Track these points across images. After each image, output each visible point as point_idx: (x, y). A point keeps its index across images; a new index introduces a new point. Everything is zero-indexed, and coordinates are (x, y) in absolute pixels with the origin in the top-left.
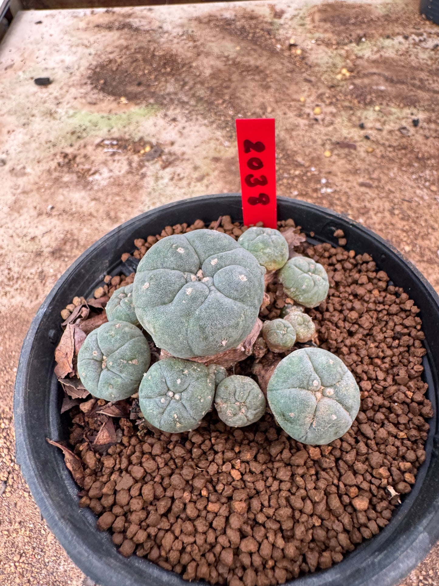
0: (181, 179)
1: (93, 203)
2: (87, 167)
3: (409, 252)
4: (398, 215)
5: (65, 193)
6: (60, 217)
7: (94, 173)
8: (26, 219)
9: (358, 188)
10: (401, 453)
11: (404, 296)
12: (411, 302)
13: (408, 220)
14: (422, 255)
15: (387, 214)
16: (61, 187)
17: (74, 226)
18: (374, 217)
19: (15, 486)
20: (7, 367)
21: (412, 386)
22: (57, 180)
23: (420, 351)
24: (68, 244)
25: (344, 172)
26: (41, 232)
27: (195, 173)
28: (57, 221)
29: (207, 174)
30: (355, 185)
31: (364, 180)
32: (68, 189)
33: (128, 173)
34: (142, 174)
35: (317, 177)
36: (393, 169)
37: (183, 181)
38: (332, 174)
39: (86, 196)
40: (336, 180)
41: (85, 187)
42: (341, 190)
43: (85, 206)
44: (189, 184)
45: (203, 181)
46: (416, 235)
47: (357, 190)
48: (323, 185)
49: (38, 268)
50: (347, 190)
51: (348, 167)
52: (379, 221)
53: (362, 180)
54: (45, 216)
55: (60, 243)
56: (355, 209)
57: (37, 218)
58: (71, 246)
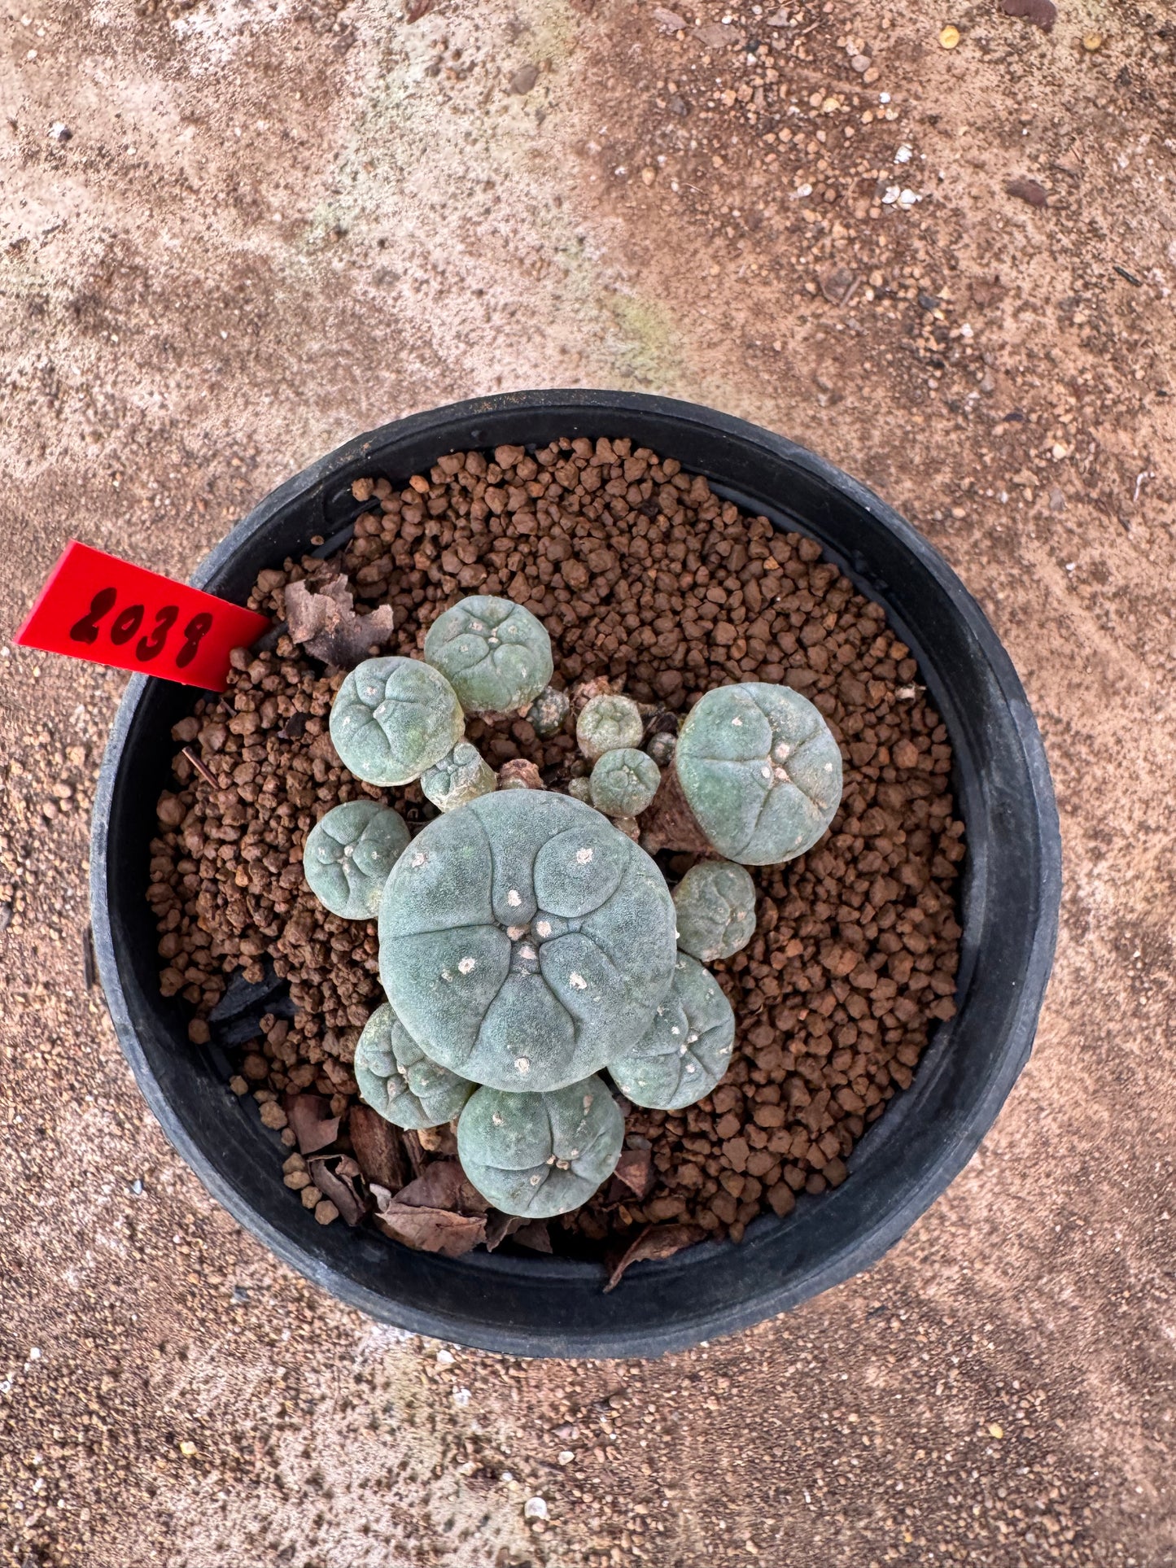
0: (460, 75)
1: (191, 130)
3: (1062, 460)
4: (1081, 326)
6: (93, 176)
7: (188, 6)
9: (1001, 196)
13: (1102, 351)
14: (1092, 478)
15: (1050, 319)
16: (87, 50)
18: (1009, 323)
19: (31, 915)
24: (119, 283)
25: (979, 123)
26: (38, 224)
27: (512, 51)
28: (81, 191)
29: (549, 63)
30: (997, 188)
31: (1030, 170)
32: (109, 63)
33: (298, 20)
34: (344, 27)
35: (890, 132)
36: (1137, 137)
37: (471, 80)
38: (941, 126)
39: (165, 97)
40: (944, 155)
41: (162, 59)
42: (946, 197)
43: (163, 139)
44: (487, 98)
45: (533, 92)
46: (1103, 406)
47: (995, 207)
48: (898, 171)
49: (39, 357)
50: (966, 203)
51: (999, 107)
52: (1017, 340)
53: (1024, 171)
54: (47, 166)
55: (96, 276)
56: (965, 281)
57: (24, 167)
58: (125, 290)
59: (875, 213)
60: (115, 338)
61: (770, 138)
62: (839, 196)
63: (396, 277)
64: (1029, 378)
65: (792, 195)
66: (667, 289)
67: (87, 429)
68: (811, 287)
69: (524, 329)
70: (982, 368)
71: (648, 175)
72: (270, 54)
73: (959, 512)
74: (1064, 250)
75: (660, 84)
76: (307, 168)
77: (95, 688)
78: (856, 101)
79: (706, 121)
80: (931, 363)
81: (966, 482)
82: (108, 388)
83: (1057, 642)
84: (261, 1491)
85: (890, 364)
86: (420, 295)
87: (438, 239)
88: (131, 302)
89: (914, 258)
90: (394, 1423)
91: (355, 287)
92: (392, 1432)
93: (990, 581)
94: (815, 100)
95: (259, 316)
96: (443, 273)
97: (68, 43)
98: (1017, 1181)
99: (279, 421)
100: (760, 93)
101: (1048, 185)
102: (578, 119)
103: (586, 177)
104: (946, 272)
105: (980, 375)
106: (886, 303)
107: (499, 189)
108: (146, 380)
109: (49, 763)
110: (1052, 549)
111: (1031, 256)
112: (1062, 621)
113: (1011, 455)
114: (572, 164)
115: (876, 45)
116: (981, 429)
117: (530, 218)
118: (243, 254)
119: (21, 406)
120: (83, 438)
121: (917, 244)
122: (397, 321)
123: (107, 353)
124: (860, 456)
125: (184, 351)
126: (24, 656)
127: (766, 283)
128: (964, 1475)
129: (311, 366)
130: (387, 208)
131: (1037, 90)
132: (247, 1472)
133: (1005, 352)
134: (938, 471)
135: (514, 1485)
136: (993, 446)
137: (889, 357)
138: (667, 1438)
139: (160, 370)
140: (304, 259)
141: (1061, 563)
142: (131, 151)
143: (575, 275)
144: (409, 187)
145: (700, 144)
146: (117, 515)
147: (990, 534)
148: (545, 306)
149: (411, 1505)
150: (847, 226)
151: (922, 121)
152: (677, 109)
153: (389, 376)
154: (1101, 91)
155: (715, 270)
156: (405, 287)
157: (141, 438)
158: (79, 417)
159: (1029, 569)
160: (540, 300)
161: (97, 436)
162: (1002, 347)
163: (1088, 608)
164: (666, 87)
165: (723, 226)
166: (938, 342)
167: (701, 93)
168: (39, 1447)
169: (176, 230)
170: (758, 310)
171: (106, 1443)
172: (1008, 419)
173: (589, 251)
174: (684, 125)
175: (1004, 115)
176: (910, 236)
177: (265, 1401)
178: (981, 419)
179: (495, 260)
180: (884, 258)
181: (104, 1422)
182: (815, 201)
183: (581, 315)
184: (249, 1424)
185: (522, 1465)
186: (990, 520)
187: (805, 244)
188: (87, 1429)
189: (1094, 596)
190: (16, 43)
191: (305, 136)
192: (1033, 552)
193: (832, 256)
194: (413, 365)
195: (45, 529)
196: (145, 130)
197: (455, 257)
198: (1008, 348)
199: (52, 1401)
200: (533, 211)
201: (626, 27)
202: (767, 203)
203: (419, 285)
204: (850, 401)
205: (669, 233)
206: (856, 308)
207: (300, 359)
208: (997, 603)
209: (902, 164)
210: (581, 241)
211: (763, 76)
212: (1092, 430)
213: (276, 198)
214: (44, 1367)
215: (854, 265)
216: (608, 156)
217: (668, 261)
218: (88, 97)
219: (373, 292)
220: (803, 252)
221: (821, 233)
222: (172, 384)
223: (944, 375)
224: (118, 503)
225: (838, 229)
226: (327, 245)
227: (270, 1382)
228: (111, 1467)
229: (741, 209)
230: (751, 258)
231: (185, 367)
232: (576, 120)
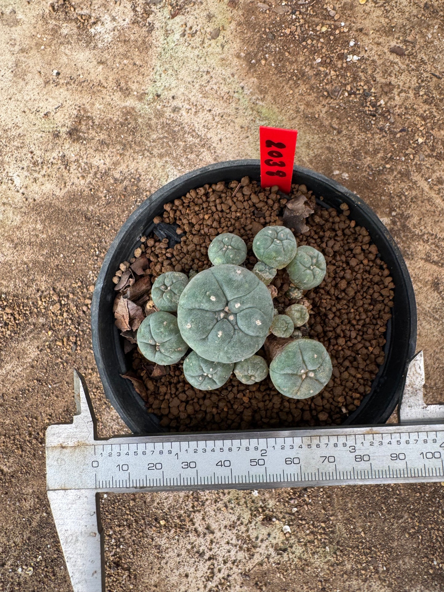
0: (193, 35)
1: (101, 67)
2: (85, 12)
3: (422, 143)
4: (422, 96)
5: (67, 51)
6: (70, 87)
7: (94, 23)
8: (33, 89)
9: (388, 53)
10: (355, 387)
11: (386, 272)
12: (390, 279)
13: (431, 103)
14: (433, 149)
15: (411, 94)
16: (62, 43)
17: (86, 100)
18: (397, 98)
20: (55, 253)
21: (374, 344)
22: (55, 31)
23: (387, 317)
24: (84, 123)
25: (377, 29)
26: (52, 106)
27: (209, 24)
28: (66, 92)
29: (223, 27)
30: (386, 51)
31: (397, 43)
32: (70, 47)
33: (133, 23)
34: (149, 24)
35: (346, 36)
36: (434, 26)
37: (196, 36)
38: (364, 31)
39: (91, 56)
40: (366, 41)
41: (88, 43)
42: (369, 56)
43: (92, 71)
44: (203, 42)
45: (219, 38)
46: (434, 123)
47: (387, 58)
48: (351, 50)
49: (59, 152)
50: (376, 57)
51: (383, 22)
52: (400, 103)
53: (395, 44)
54: (53, 85)
55: (75, 122)
56: (380, 85)
57: (45, 87)
58: (86, 125)
59: (345, 65)
60: (85, 142)
61: (304, 43)
62: (331, 61)
63: (180, 109)
64: (407, 116)
65: (315, 63)
66: (275, 101)
67: (79, 175)
68: (325, 93)
69: (227, 121)
70: (389, 114)
71: (263, 62)
72: (125, 37)
73: (388, 166)
74: (413, 70)
75: (263, 29)
76: (144, 75)
77: (95, 264)
78: (333, 27)
79: (281, 40)
80: (371, 115)
81: (390, 154)
82: (85, 160)
83: (428, 207)
84: (190, 534)
85: (357, 117)
86: (189, 114)
87: (193, 94)
88: (89, 129)
89: (360, 79)
90: (233, 506)
91: (166, 114)
92: (232, 509)
93: (402, 189)
94: (318, 28)
95: (134, 128)
96: (196, 105)
97: (55, 42)
98: (439, 396)
99: (146, 164)
100: (299, 28)
101: (404, 47)
102: (236, 45)
103: (241, 65)
104: (372, 83)
105: (389, 117)
106: (353, 96)
107: (212, 74)
108: (98, 155)
109: (82, 293)
110: (423, 175)
111: (402, 73)
112: (429, 200)
113: (403, 144)
114: (236, 61)
115: (337, 6)
116: (392, 136)
117: (224, 82)
118: (125, 107)
119: (55, 170)
120: (78, 178)
121: (361, 74)
122: (182, 124)
123: (82, 148)
124: (350, 151)
125: (109, 143)
126: (68, 256)
127: (309, 95)
128: (434, 500)
129: (155, 144)
130: (173, 85)
131: (396, 14)
132: (184, 528)
133: (397, 108)
134: (378, 153)
135: (277, 522)
136: (397, 142)
137: (356, 115)
138: (328, 499)
139: (102, 151)
140: (147, 107)
141: (426, 180)
142: (81, 76)
143: (242, 100)
144: (180, 77)
145: (280, 49)
146: (94, 203)
147: (400, 172)
148: (233, 112)
149: (242, 533)
150: (335, 71)
151: (357, 31)
152: (270, 37)
153: (181, 143)
154: (419, 12)
155: (291, 92)
156: (183, 112)
157: (98, 176)
158: (76, 171)
159: (415, 183)
160: (231, 110)
161: (83, 177)
162: (395, 106)
163: (438, 194)
164: (265, 30)
165: (292, 76)
166: (373, 107)
167: (278, 31)
168: (111, 528)
169: (101, 102)
170: (308, 104)
171: (134, 524)
172: (401, 131)
173: (246, 91)
174: (273, 43)
175: (385, 25)
176: (358, 72)
177: (187, 503)
178: (391, 133)
179: (213, 98)
180: (350, 80)
181: (133, 517)
182: (322, 64)
183: (246, 114)
184: (182, 512)
185: (279, 515)
186: (399, 167)
187: (321, 79)
188: (127, 520)
189: (439, 189)
190: (37, 44)
191: (141, 64)
192: (416, 177)
193: (331, 82)
194: (190, 139)
195: (69, 211)
196: (85, 69)
197: (199, 99)
198: (398, 107)
199: (114, 512)
200: (224, 79)
201: (248, 11)
202: (306, 67)
203: (188, 110)
204: (344, 132)
205: (273, 81)
206: (342, 99)
207: (150, 142)
208: (405, 196)
209: (352, 47)
210: (243, 88)
211: (299, 22)
212: (431, 131)
213: (134, 87)
214: (109, 500)
215: (340, 84)
216: (248, 57)
217: (274, 91)
218: (64, 59)
219: (172, 115)
220: (321, 82)
221: (326, 75)
222: (107, 156)
223: (376, 119)
224: (94, 199)
225: (333, 73)
226: (154, 100)
227: (188, 496)
228: (137, 532)
229: (297, 70)
230: (303, 86)
231: (111, 149)
232: (235, 46)
